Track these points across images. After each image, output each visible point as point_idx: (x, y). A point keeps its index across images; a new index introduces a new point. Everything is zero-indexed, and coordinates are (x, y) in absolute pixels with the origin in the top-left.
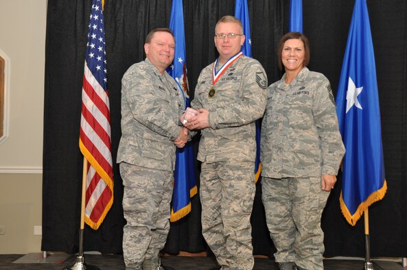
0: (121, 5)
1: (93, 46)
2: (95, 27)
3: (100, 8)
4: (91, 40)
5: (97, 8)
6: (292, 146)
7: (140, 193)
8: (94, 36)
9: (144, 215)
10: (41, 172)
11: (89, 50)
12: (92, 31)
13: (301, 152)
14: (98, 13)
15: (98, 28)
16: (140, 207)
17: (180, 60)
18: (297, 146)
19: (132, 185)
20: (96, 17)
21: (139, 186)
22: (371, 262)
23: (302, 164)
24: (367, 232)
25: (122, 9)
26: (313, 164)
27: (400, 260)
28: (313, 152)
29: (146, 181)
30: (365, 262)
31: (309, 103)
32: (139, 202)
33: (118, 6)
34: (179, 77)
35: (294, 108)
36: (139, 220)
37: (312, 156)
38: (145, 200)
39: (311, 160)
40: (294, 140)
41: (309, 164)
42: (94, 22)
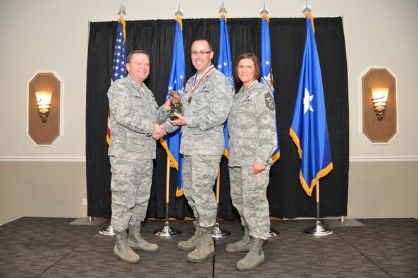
0: (139, 38)
1: (117, 68)
2: (118, 54)
3: (123, 41)
4: (115, 64)
5: (120, 41)
6: (238, 142)
7: (122, 178)
8: (118, 61)
9: (127, 195)
10: (85, 160)
11: (115, 71)
12: (117, 57)
13: (244, 147)
14: (121, 44)
15: (121, 54)
16: (123, 188)
17: (181, 77)
18: (241, 142)
19: (116, 172)
20: (119, 47)
21: (121, 173)
22: (320, 220)
23: (244, 156)
24: (318, 200)
25: (140, 42)
26: (251, 156)
27: (339, 218)
28: (252, 146)
29: (126, 169)
30: (316, 221)
31: (250, 108)
32: (122, 185)
33: (137, 39)
34: (181, 89)
35: (241, 113)
36: (123, 198)
37: (251, 150)
38: (126, 183)
39: (251, 153)
40: (239, 137)
41: (249, 156)
42: (118, 51)
